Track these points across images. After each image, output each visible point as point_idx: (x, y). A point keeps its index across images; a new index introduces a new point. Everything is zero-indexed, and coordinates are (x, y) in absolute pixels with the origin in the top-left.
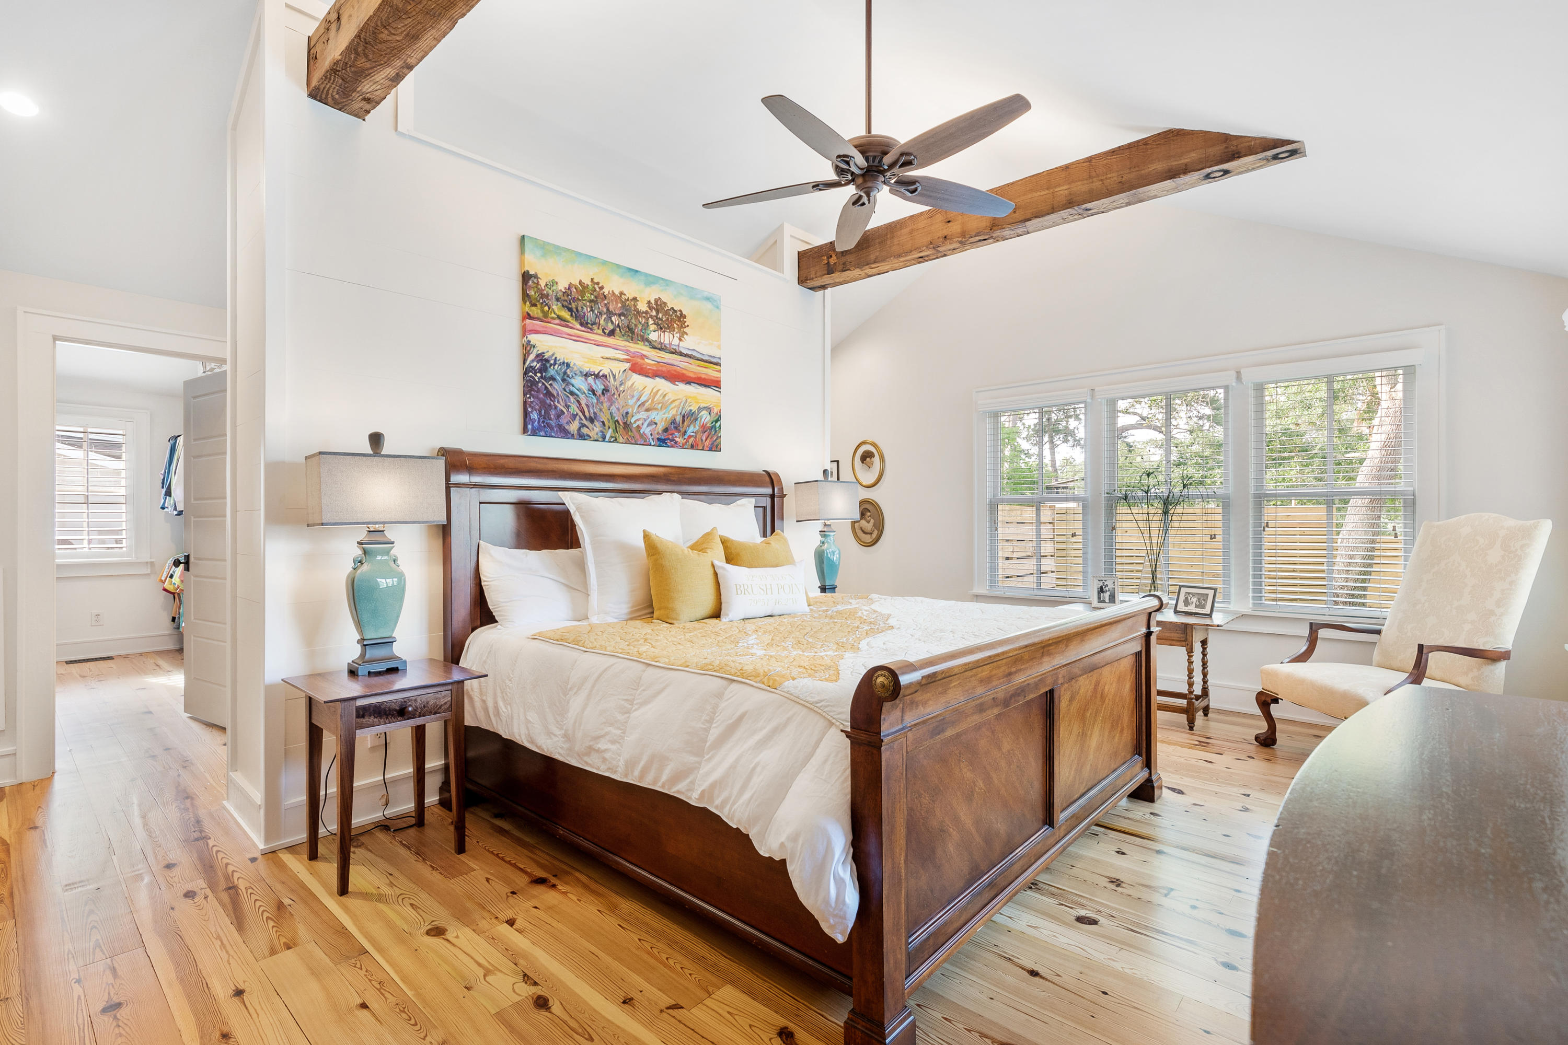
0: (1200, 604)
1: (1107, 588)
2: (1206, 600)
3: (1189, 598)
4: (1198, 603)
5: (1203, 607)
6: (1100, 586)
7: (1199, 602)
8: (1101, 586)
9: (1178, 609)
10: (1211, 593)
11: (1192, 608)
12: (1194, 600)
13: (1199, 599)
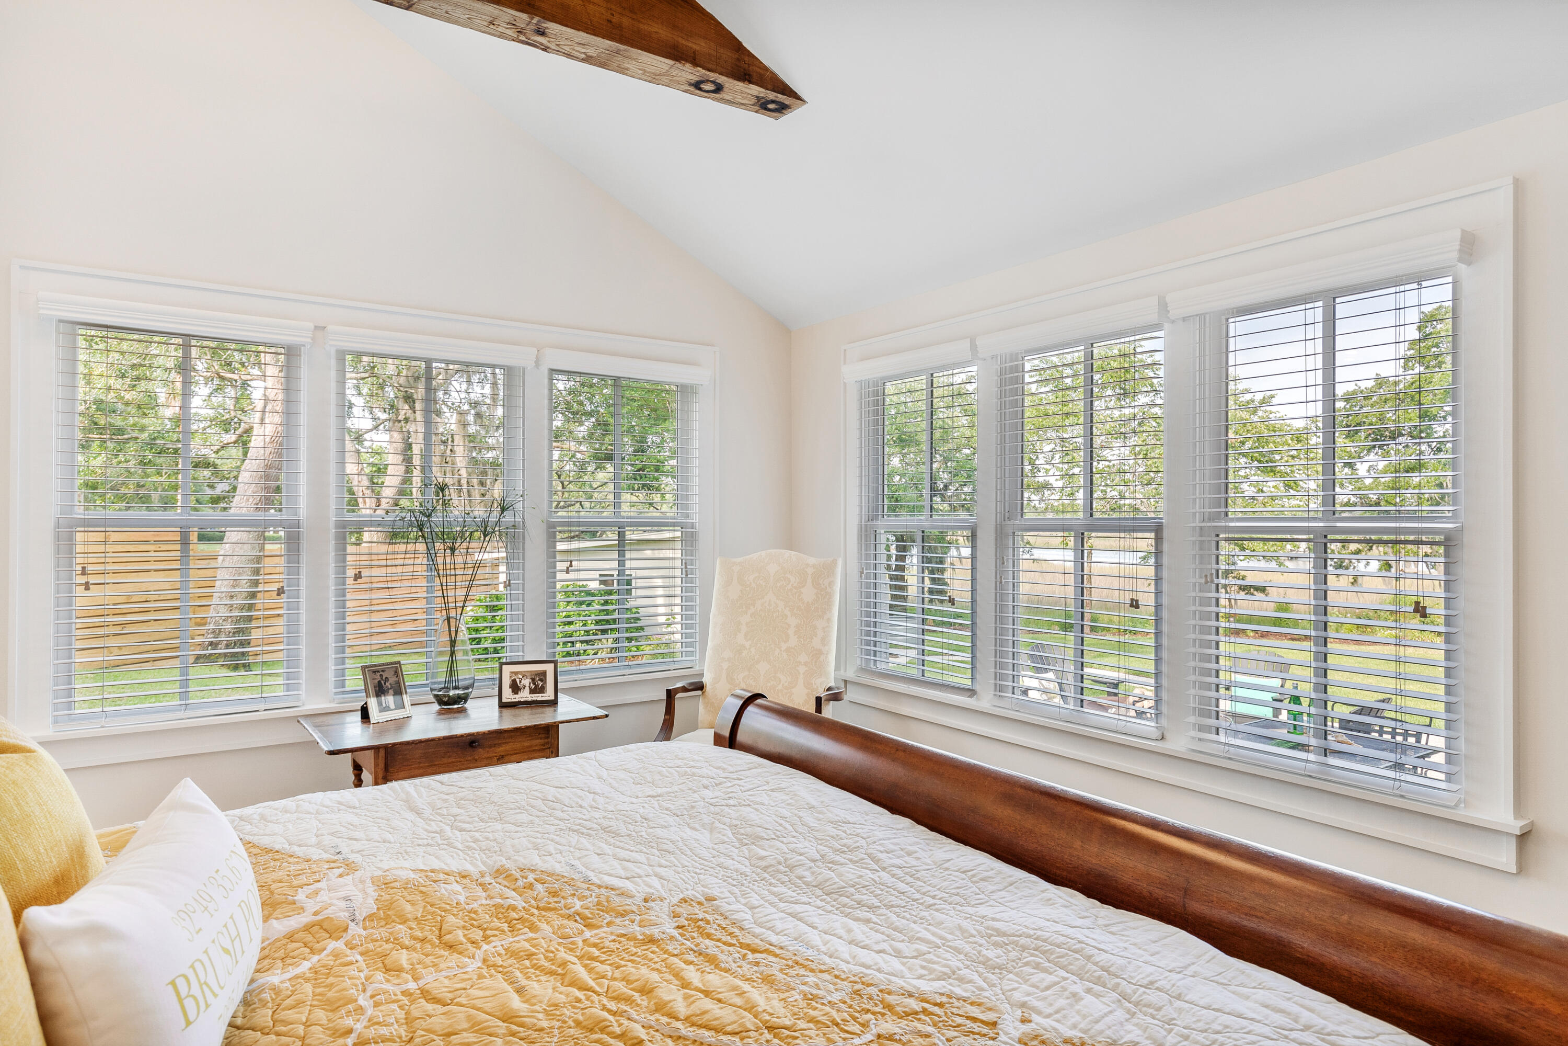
0: (537, 686)
1: (388, 684)
2: (543, 680)
3: (518, 681)
4: (533, 686)
5: (542, 690)
6: (376, 681)
7: (534, 684)
8: (379, 682)
9: (504, 700)
10: (549, 668)
11: (525, 695)
12: (527, 682)
13: (533, 680)
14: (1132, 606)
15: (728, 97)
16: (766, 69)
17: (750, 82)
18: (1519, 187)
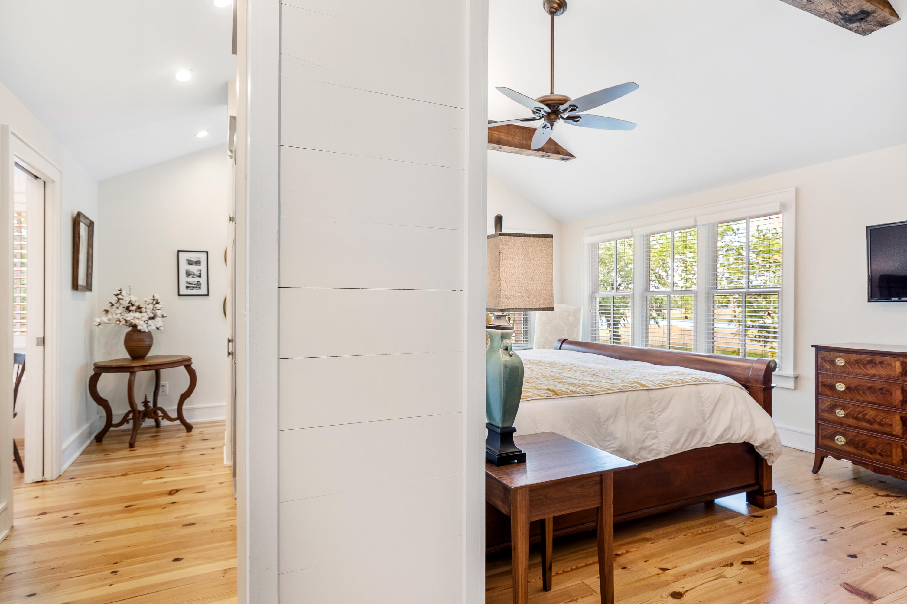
14: (685, 318)
15: (552, 158)
16: (564, 149)
17: (559, 154)
18: (797, 189)
